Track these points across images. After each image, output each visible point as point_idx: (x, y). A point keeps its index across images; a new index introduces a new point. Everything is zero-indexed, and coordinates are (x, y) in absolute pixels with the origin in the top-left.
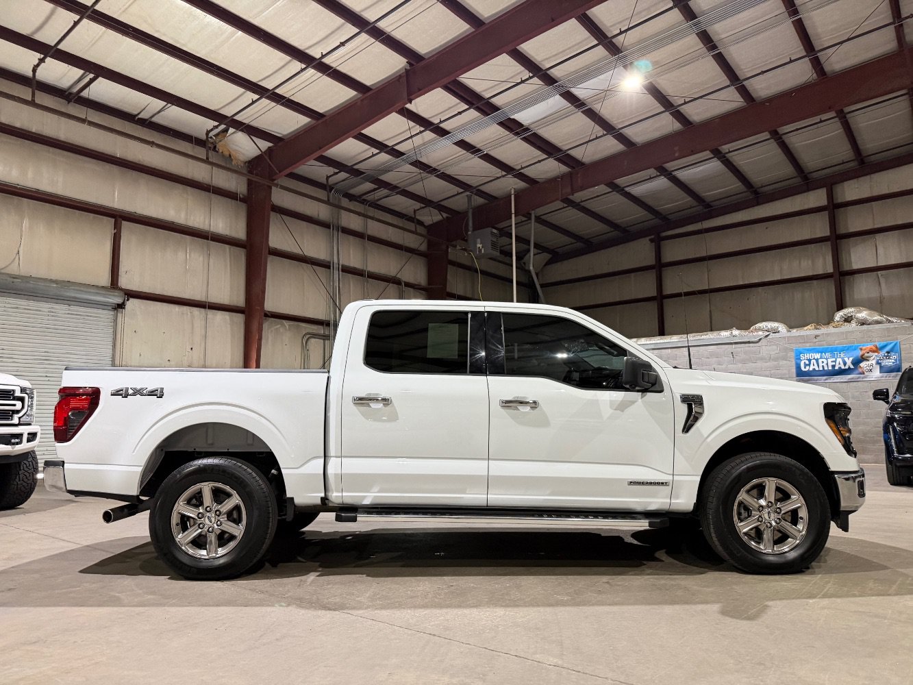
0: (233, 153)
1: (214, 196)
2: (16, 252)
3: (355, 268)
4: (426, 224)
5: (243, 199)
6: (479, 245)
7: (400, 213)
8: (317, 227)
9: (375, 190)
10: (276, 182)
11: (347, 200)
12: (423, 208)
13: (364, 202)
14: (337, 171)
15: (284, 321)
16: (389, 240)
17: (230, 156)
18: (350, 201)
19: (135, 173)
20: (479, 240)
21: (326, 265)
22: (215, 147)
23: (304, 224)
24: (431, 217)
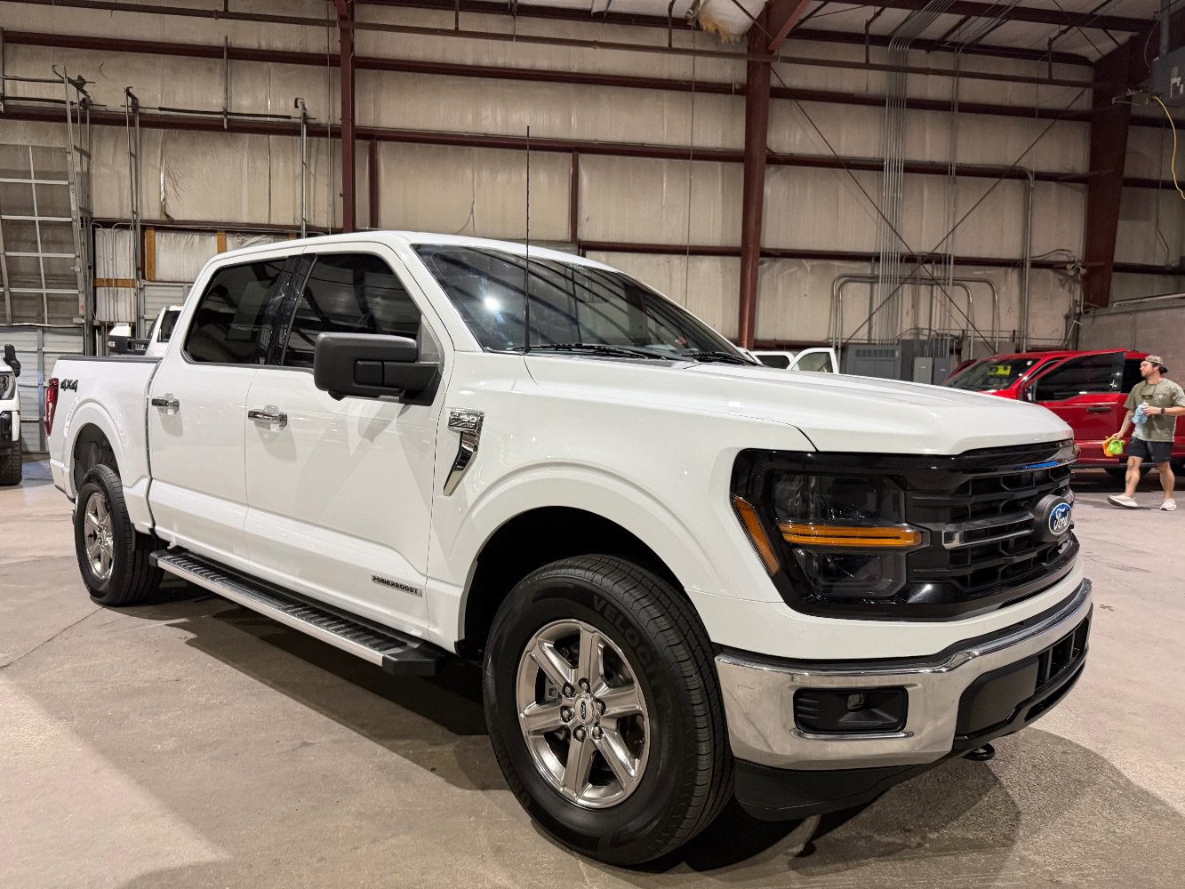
0: (720, 25)
1: (698, 96)
2: (470, 211)
3: (933, 164)
4: (1093, 60)
5: (739, 89)
6: (1176, 80)
7: (1034, 51)
8: (865, 108)
9: (962, 22)
10: (775, 53)
11: (923, 52)
12: (1065, 32)
13: (954, 47)
14: (878, 9)
15: (804, 261)
16: (1007, 103)
17: (717, 31)
18: (928, 51)
19: (594, 88)
20: (1175, 70)
21: (875, 166)
22: (697, 22)
23: (842, 107)
24: (1095, 45)
